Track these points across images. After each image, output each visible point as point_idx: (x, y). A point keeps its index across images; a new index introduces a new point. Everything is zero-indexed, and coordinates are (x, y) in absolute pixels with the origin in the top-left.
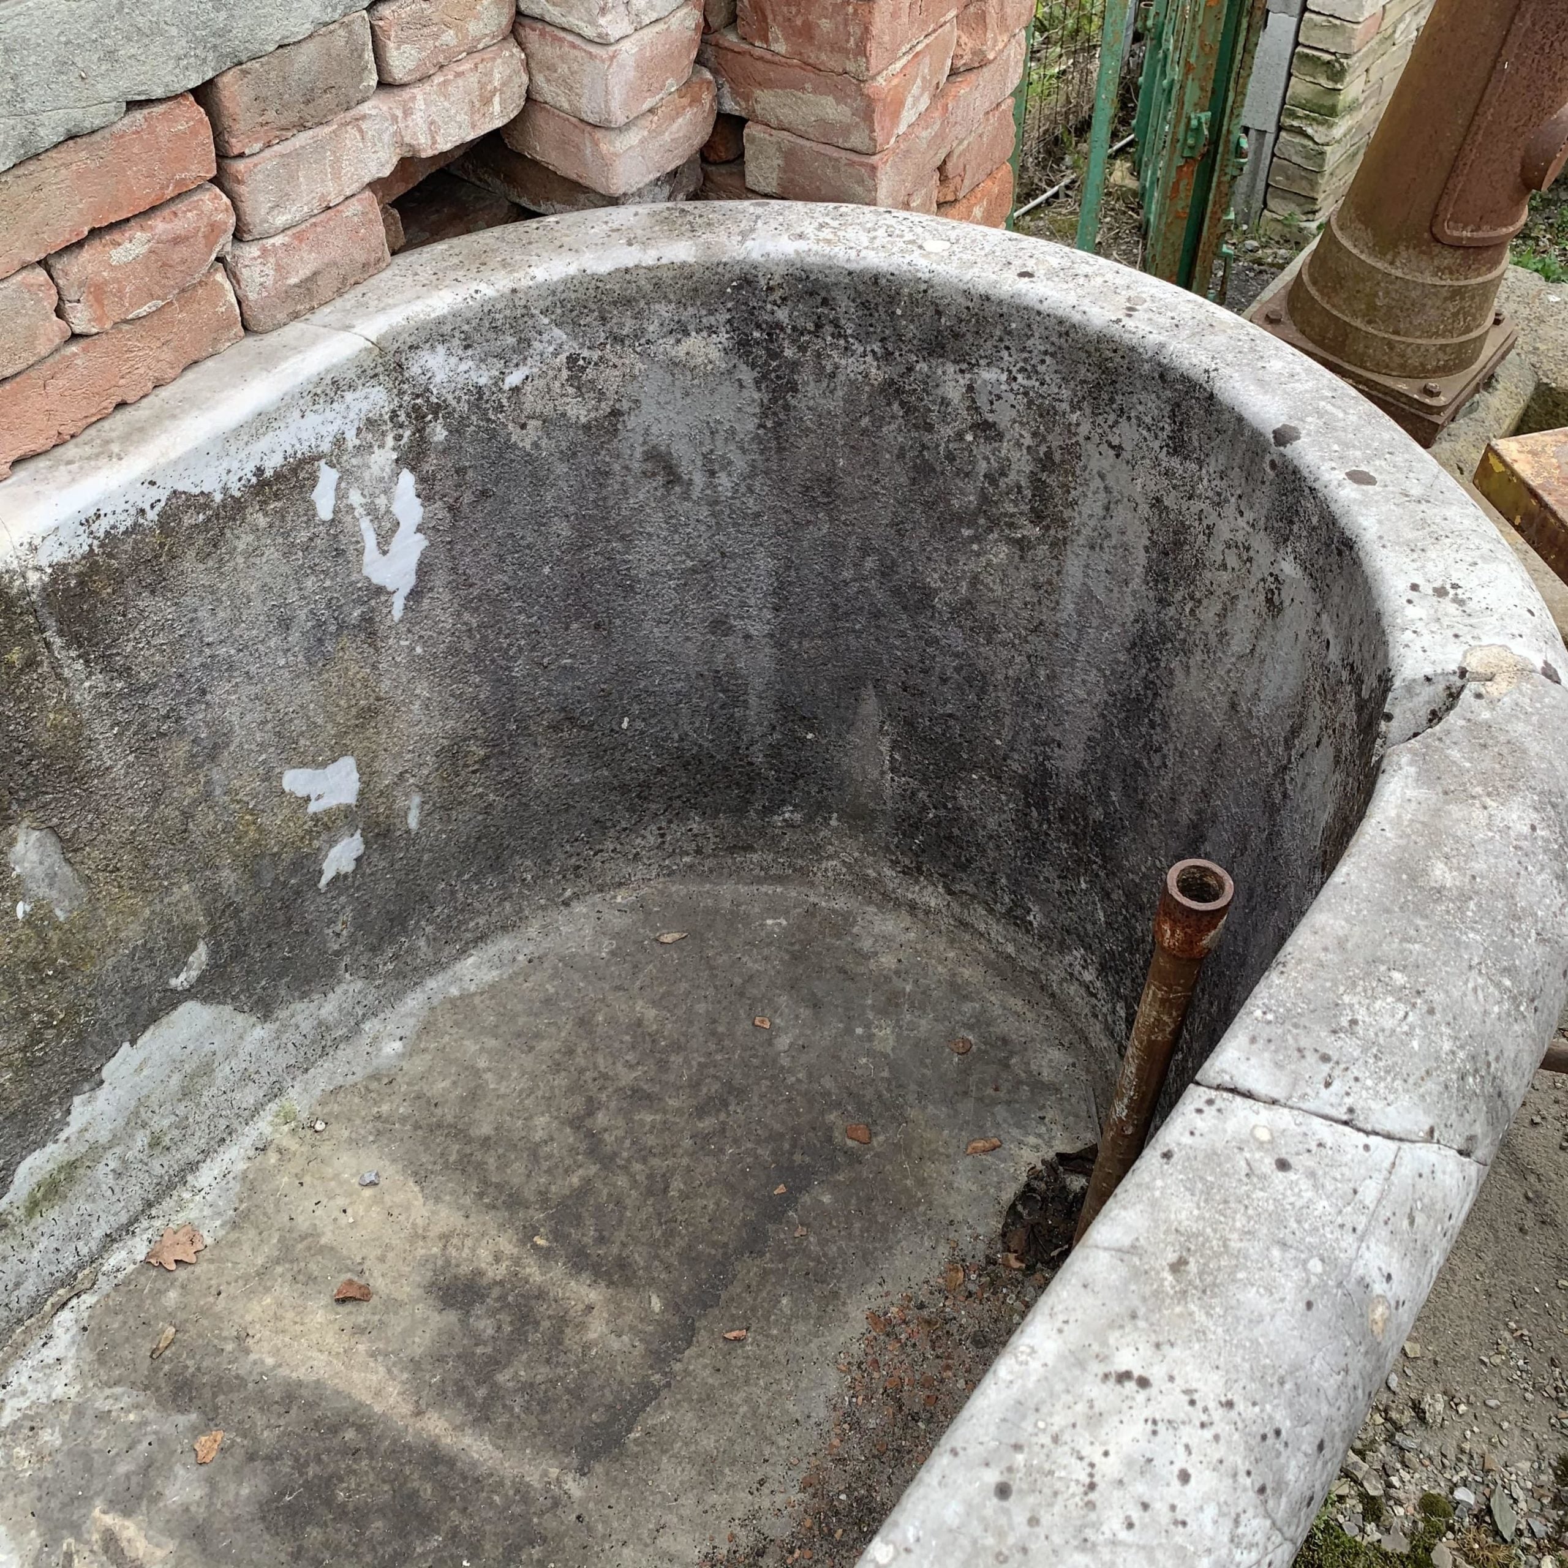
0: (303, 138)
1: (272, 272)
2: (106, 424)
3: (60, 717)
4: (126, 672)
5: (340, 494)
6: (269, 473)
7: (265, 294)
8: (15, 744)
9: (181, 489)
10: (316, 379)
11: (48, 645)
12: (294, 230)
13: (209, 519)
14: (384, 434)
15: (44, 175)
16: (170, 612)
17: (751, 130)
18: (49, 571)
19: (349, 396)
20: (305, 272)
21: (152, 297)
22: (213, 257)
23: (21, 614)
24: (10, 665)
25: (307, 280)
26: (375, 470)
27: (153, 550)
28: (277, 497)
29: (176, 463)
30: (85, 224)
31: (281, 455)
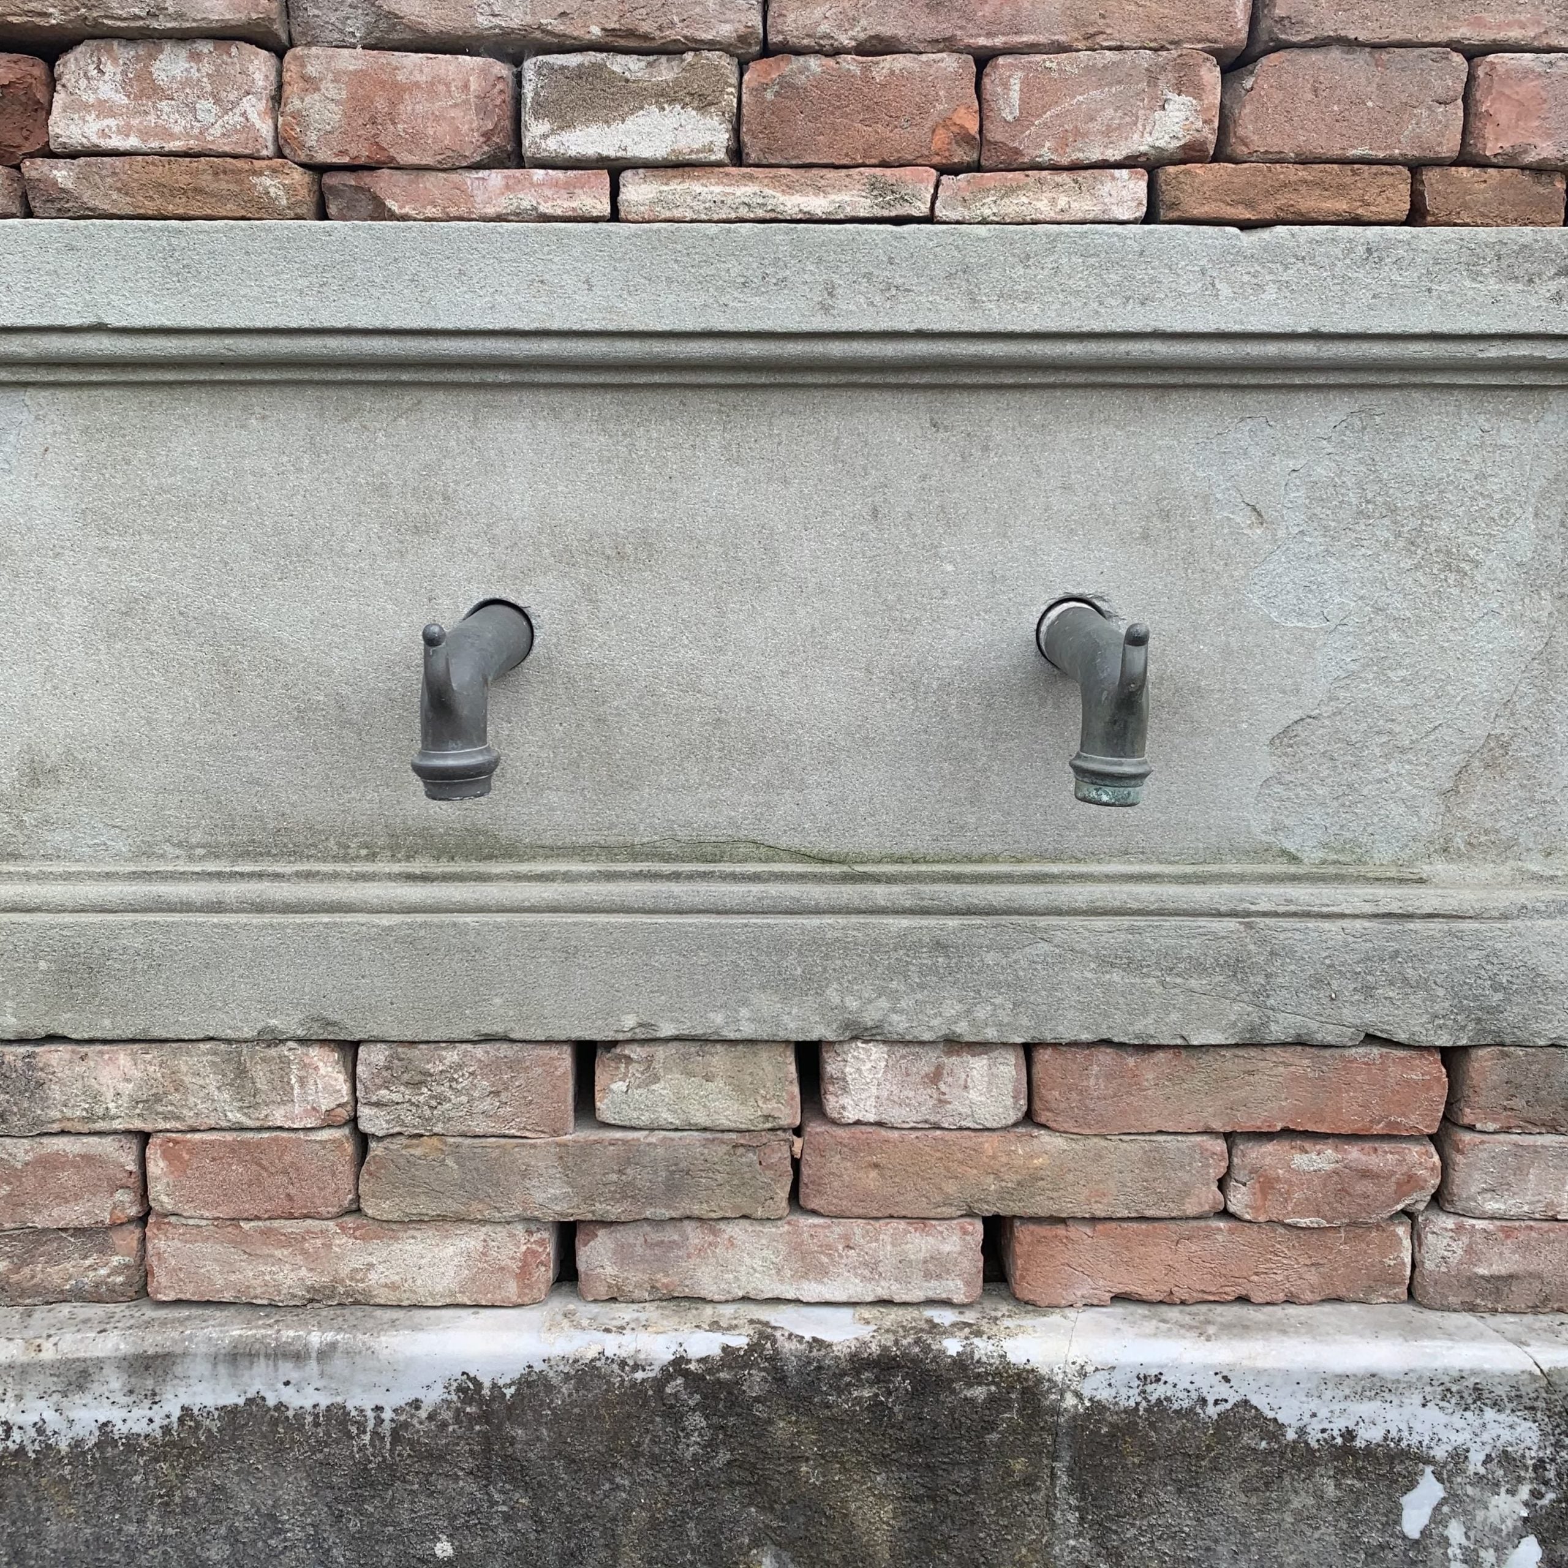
0: (1550, 1139)
1: (1460, 1252)
2: (1219, 1309)
3: (1030, 1558)
5: (1438, 1518)
6: (1359, 1443)
7: (1444, 1269)
8: (977, 1555)
9: (1254, 1402)
10: (1456, 1374)
11: (1053, 1476)
12: (1504, 1223)
13: (1271, 1452)
14: (1520, 1480)
15: (1263, 1064)
16: (1188, 1525)
18: (1088, 1404)
19: (1490, 1414)
20: (1499, 1269)
21: (1318, 1213)
22: (1399, 1207)
23: (1042, 1428)
24: (1009, 1472)
25: (1499, 1278)
26: (1493, 1515)
27: (1199, 1448)
28: (1359, 1474)
29: (1259, 1372)
30: (1282, 1120)
31: (1382, 1433)
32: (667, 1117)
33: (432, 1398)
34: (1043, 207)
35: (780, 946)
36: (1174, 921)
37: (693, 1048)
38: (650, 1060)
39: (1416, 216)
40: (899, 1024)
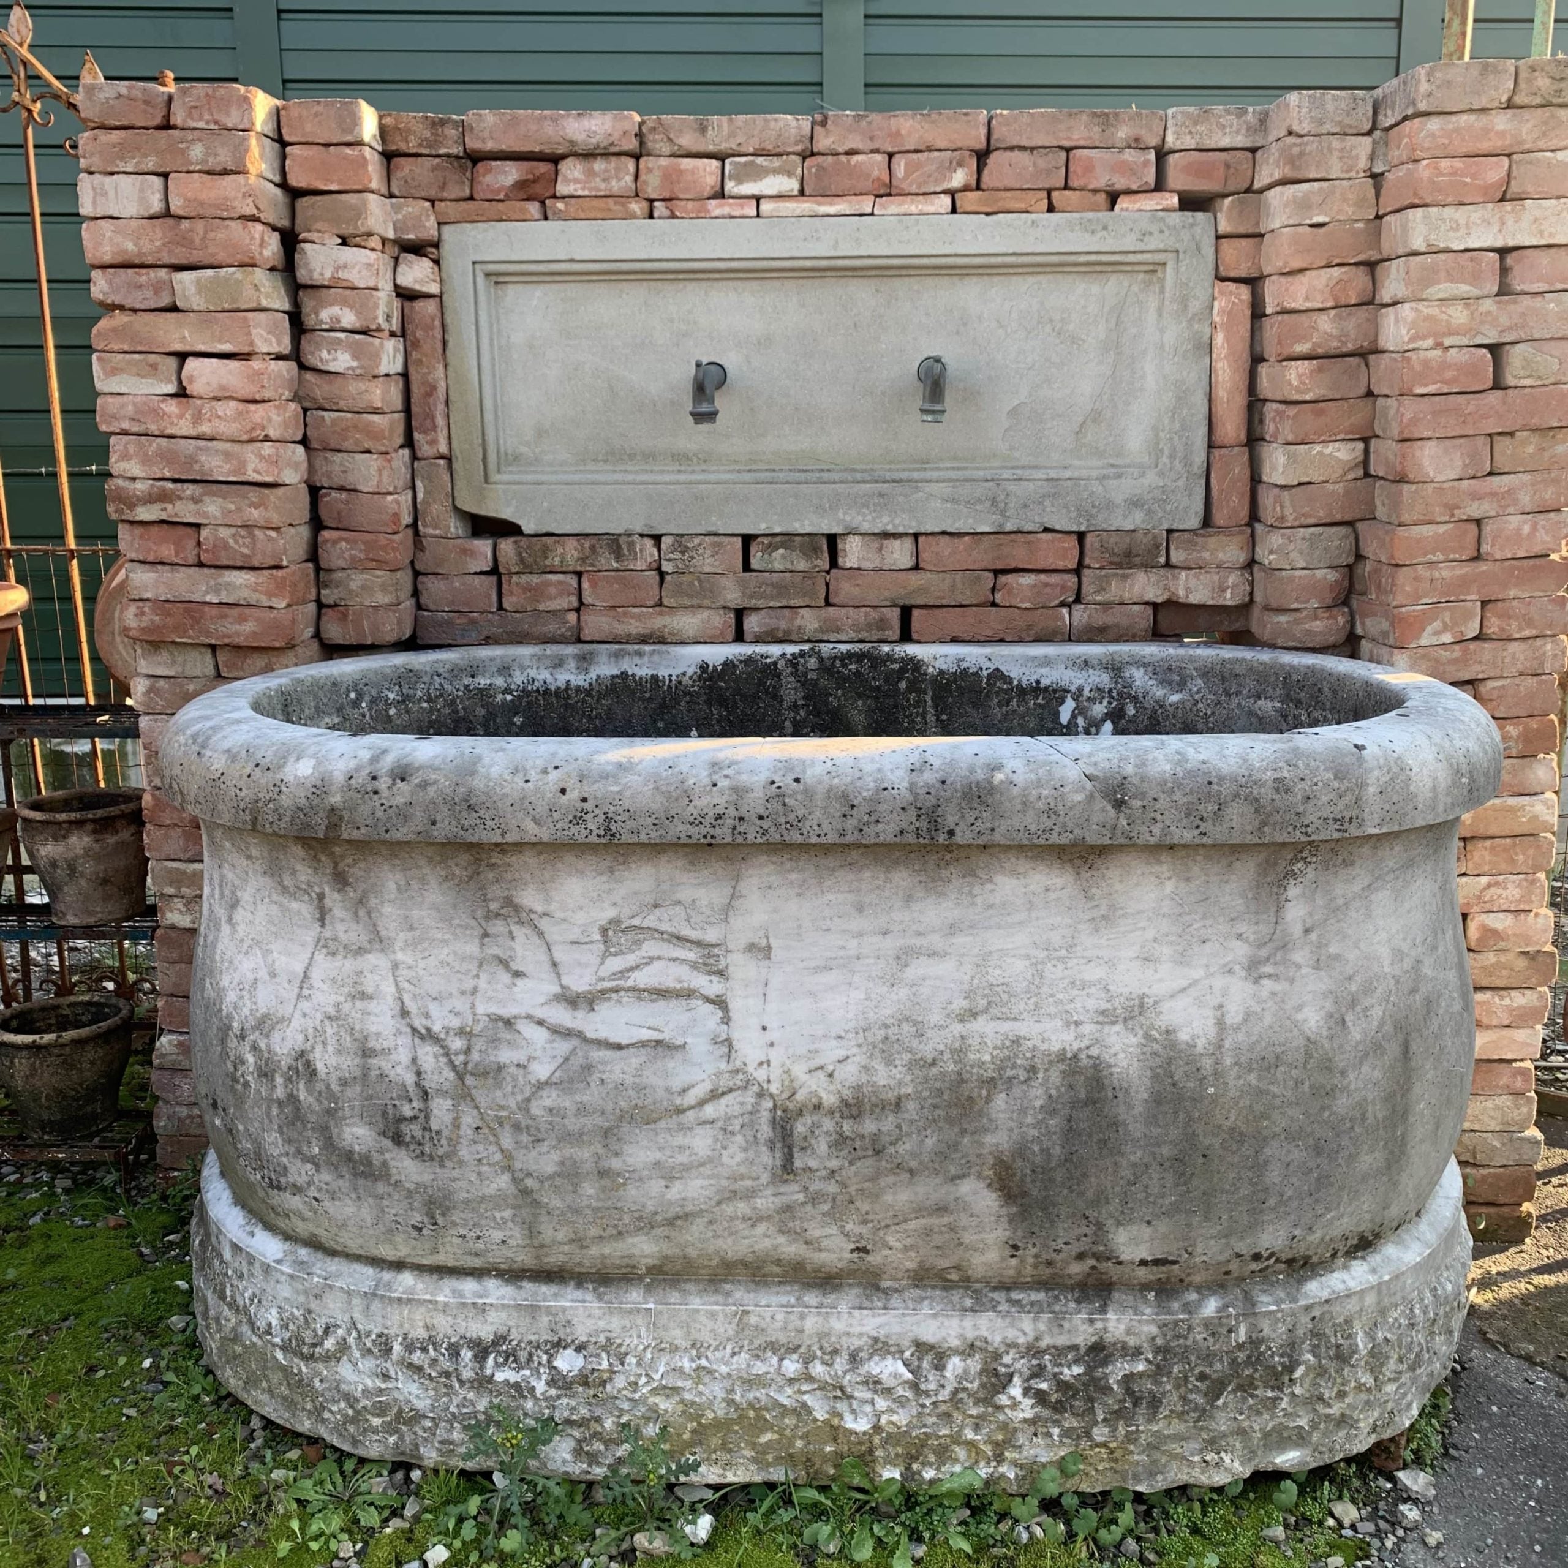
0: (1118, 571)
1: (1087, 619)
5: (1074, 716)
6: (1042, 685)
7: (1081, 625)
9: (1001, 669)
11: (925, 701)
12: (1103, 606)
13: (1008, 690)
14: (1103, 698)
15: (1006, 541)
17: (1363, 641)
18: (938, 670)
19: (1091, 671)
20: (1102, 624)
21: (1030, 602)
25: (1102, 627)
27: (981, 688)
28: (1043, 698)
30: (1014, 565)
31: (1051, 681)
32: (778, 567)
33: (690, 672)
34: (913, 209)
35: (822, 495)
36: (970, 484)
38: (768, 543)
39: (1051, 209)
40: (866, 527)
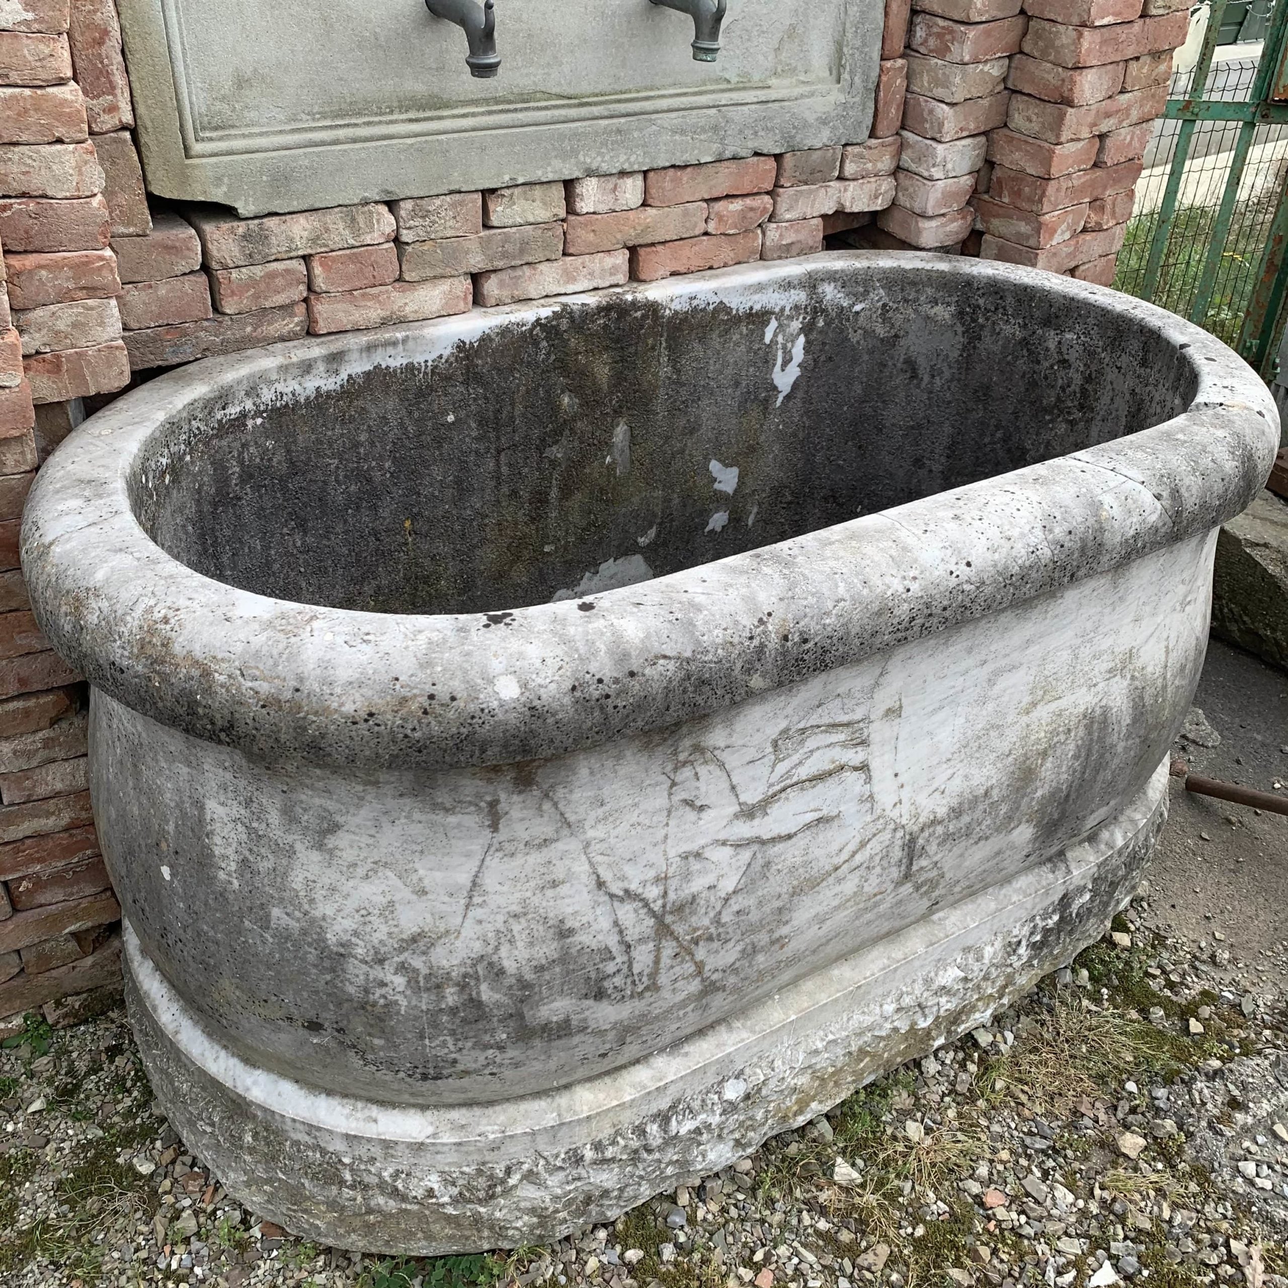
0: (805, 187)
2: (705, 272)
3: (652, 378)
4: (678, 372)
5: (775, 335)
8: (636, 381)
10: (782, 279)
16: (702, 354)
17: (987, 237)
20: (789, 241)
22: (760, 222)
23: (658, 325)
24: (647, 345)
26: (791, 329)
29: (726, 289)
30: (726, 191)
32: (519, 220)
33: (446, 353)
35: (562, 137)
36: (695, 112)
37: (527, 188)
38: (512, 195)
40: (605, 167)
